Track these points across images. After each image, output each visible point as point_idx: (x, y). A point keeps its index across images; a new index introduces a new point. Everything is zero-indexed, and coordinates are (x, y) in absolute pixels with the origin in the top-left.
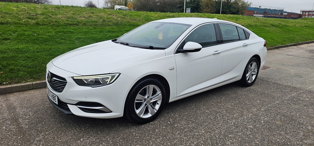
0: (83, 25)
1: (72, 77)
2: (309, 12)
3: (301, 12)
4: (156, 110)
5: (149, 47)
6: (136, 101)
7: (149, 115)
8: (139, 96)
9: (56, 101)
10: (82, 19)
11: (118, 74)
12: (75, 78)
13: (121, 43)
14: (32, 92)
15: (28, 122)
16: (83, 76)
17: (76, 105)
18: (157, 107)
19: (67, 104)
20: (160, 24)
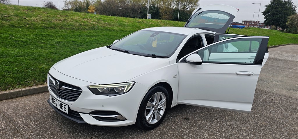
0: (60, 28)
1: (87, 86)
2: (249, 22)
3: (243, 22)
4: (161, 116)
5: (151, 55)
6: (147, 108)
7: (156, 121)
8: (149, 103)
9: (66, 111)
10: (58, 22)
11: (134, 83)
12: (91, 87)
13: (118, 50)
14: (22, 99)
15: (32, 132)
16: (100, 85)
17: (90, 114)
18: (162, 113)
19: (78, 113)
20: (154, 32)
